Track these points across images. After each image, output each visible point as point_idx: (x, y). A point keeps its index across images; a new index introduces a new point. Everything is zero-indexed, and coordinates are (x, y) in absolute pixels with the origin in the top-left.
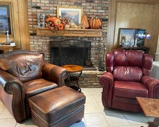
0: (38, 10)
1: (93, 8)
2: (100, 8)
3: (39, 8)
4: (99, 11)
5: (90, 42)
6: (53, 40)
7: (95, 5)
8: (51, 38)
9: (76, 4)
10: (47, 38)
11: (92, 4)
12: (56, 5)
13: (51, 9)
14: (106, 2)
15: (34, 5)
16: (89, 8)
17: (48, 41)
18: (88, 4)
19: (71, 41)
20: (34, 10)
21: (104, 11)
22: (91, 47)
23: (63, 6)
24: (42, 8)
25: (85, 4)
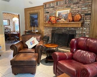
0: (48, 14)
1: (78, 8)
2: (84, 6)
3: (48, 13)
4: (82, 9)
5: (76, 31)
6: (53, 29)
7: (80, 5)
8: (53, 28)
9: (67, 7)
10: (51, 28)
11: (77, 5)
12: (56, 10)
13: (53, 12)
14: (89, 1)
15: (46, 12)
16: (75, 8)
17: (51, 30)
18: (75, 5)
19: (63, 30)
20: (46, 14)
21: (87, 8)
22: (76, 34)
23: (59, 9)
24: (50, 12)
25: (73, 6)
